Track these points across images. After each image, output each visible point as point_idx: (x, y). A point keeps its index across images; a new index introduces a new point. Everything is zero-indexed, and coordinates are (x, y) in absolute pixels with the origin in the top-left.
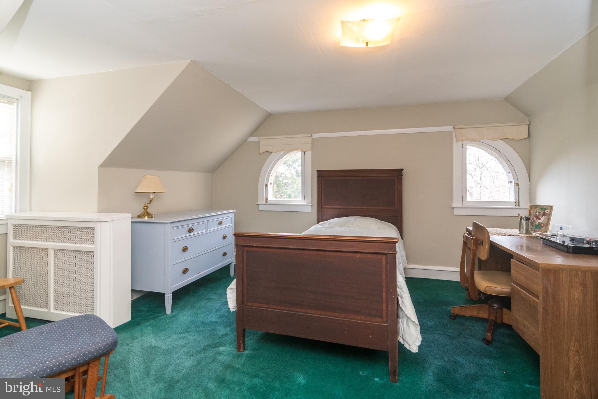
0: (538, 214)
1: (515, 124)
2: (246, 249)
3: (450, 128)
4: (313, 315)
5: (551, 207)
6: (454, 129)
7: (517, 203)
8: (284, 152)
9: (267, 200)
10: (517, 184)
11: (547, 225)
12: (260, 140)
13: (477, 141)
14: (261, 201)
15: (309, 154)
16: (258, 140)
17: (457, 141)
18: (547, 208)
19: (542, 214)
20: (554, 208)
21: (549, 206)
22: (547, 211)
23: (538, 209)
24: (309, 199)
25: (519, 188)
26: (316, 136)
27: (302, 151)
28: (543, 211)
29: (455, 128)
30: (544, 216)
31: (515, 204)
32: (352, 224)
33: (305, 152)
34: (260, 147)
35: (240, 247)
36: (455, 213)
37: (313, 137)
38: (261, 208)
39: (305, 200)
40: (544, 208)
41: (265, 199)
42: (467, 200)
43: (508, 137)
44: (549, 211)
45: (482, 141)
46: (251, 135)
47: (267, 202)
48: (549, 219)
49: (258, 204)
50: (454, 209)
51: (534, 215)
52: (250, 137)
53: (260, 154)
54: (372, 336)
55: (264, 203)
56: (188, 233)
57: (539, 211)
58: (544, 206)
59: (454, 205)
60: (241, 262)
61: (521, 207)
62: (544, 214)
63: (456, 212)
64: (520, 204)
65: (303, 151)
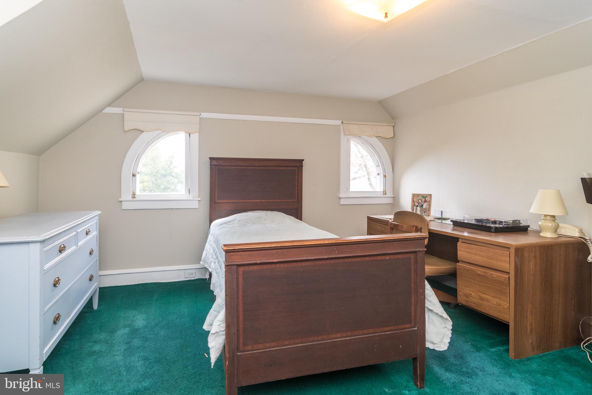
0: (420, 201)
1: (386, 124)
2: (241, 269)
3: (338, 122)
4: (338, 340)
5: (431, 195)
6: (342, 124)
7: (385, 193)
8: (161, 132)
9: (134, 195)
10: (385, 176)
11: (429, 210)
12: (125, 113)
13: (357, 136)
14: (126, 196)
15: (195, 137)
16: (122, 112)
17: (345, 135)
18: (427, 196)
19: (423, 201)
20: (432, 195)
21: (429, 194)
22: (428, 199)
23: (420, 197)
24: (195, 192)
25: (386, 180)
26: (204, 115)
27: (186, 132)
28: (424, 199)
29: (344, 122)
30: (425, 203)
31: (383, 193)
32: (265, 220)
33: (191, 134)
34: (125, 122)
35: (233, 267)
36: (341, 203)
37: (201, 116)
38: (125, 206)
39: (189, 193)
40: (425, 196)
41: (131, 194)
42: (350, 191)
43: (380, 135)
44: (429, 199)
45: (363, 137)
46: (110, 104)
47: (134, 197)
48: (430, 205)
49: (121, 201)
50: (341, 199)
51: (417, 202)
52: (107, 107)
53: (125, 132)
54: (402, 346)
55: (131, 199)
56: (59, 254)
57: (421, 199)
58: (425, 194)
59: (341, 196)
60: (236, 290)
61: (387, 195)
62: (425, 201)
63: (343, 202)
64: (387, 193)
65: (188, 133)
